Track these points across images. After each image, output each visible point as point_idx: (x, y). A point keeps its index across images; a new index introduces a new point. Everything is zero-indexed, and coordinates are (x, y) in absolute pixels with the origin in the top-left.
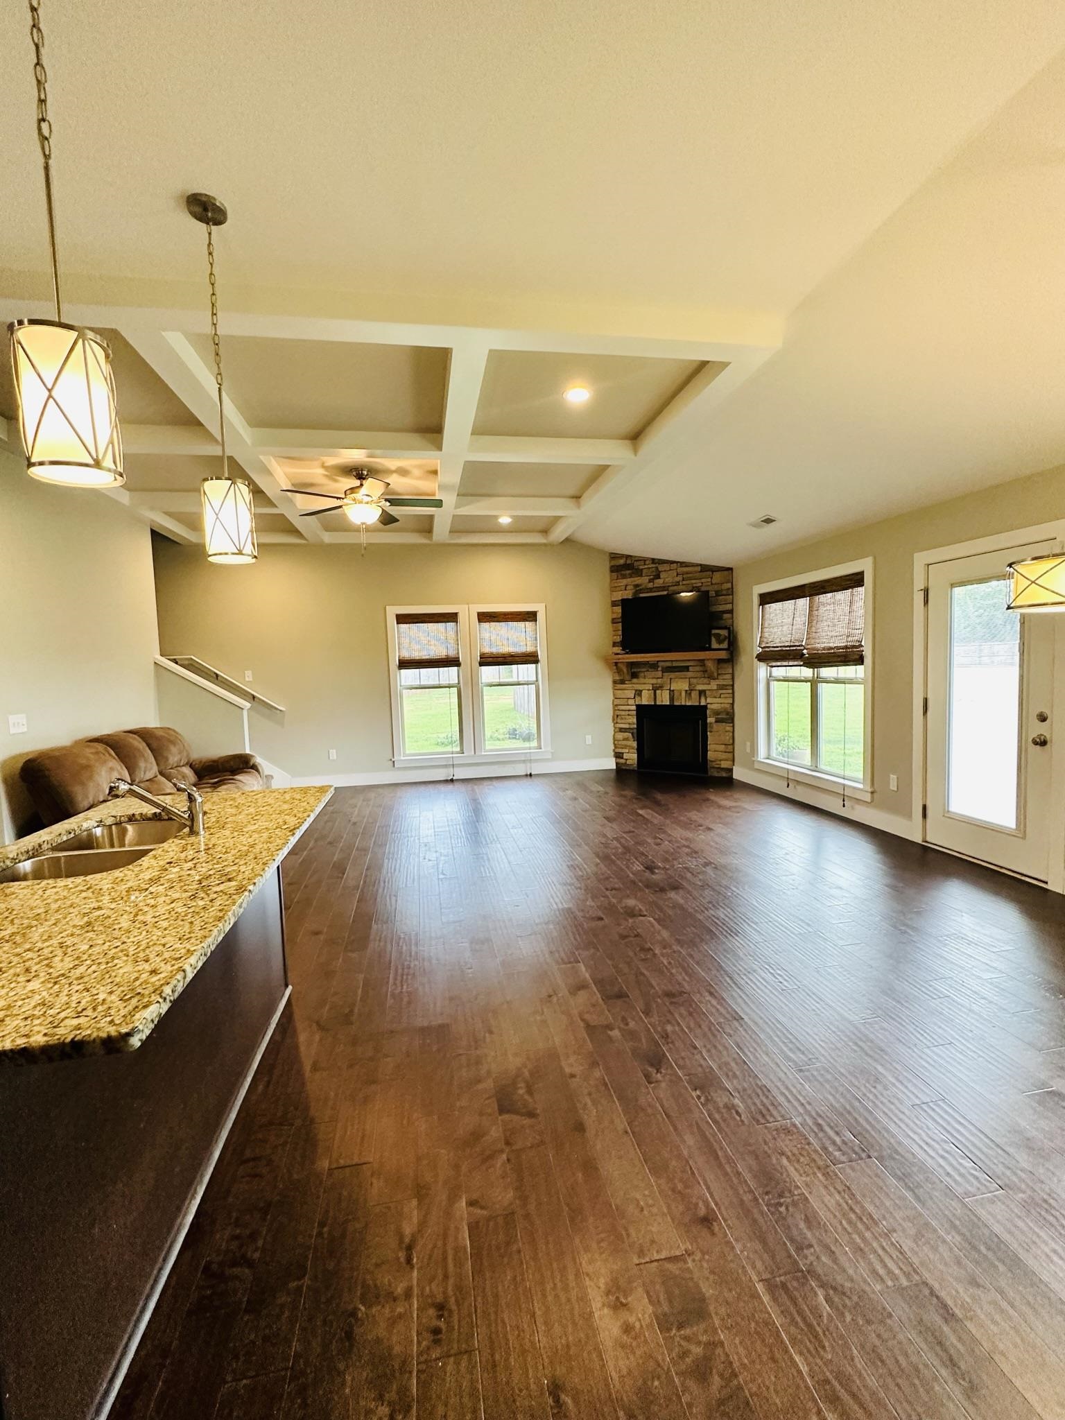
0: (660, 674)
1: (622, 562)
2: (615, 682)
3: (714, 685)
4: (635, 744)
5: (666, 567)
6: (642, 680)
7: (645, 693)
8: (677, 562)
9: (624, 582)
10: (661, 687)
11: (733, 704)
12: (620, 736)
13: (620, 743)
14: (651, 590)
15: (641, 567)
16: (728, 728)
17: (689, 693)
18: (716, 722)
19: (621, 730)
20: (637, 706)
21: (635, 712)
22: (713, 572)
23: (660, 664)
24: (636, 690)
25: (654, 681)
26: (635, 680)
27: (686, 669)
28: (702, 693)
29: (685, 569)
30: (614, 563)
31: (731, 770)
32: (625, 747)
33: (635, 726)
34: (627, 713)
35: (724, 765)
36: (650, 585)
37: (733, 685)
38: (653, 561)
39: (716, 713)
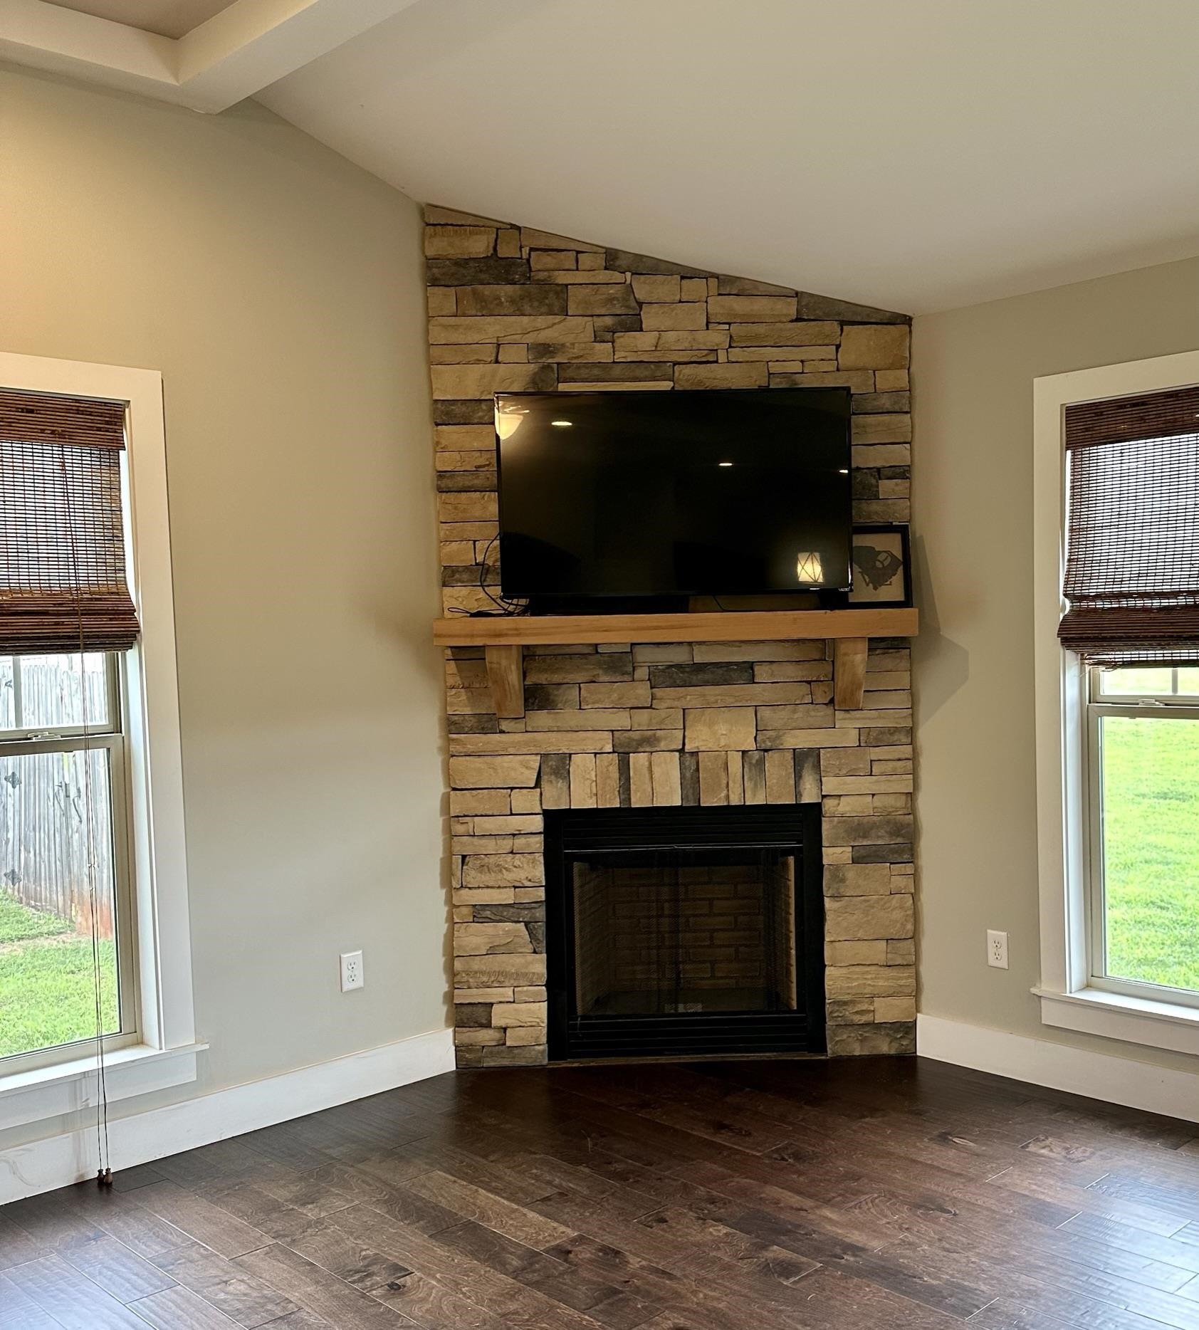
0: (642, 692)
1: (479, 246)
2: (452, 725)
3: (847, 729)
4: (539, 965)
5: (664, 288)
6: (568, 716)
7: (582, 766)
8: (707, 276)
9: (492, 327)
10: (648, 742)
11: (911, 796)
12: (477, 937)
13: (476, 964)
14: (604, 370)
15: (562, 278)
16: (899, 882)
17: (754, 761)
18: (855, 861)
19: (480, 914)
20: (547, 814)
21: (538, 843)
22: (842, 324)
23: (643, 655)
24: (545, 757)
25: (621, 720)
26: (541, 718)
27: (747, 671)
28: (805, 760)
29: (740, 305)
30: (441, 246)
31: (909, 1029)
32: (499, 979)
33: (541, 894)
34: (507, 844)
35: (886, 1011)
36: (602, 352)
37: (911, 732)
38: (612, 258)
39: (857, 828)
